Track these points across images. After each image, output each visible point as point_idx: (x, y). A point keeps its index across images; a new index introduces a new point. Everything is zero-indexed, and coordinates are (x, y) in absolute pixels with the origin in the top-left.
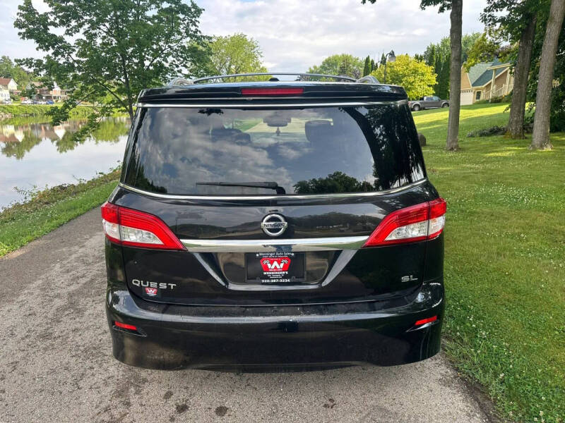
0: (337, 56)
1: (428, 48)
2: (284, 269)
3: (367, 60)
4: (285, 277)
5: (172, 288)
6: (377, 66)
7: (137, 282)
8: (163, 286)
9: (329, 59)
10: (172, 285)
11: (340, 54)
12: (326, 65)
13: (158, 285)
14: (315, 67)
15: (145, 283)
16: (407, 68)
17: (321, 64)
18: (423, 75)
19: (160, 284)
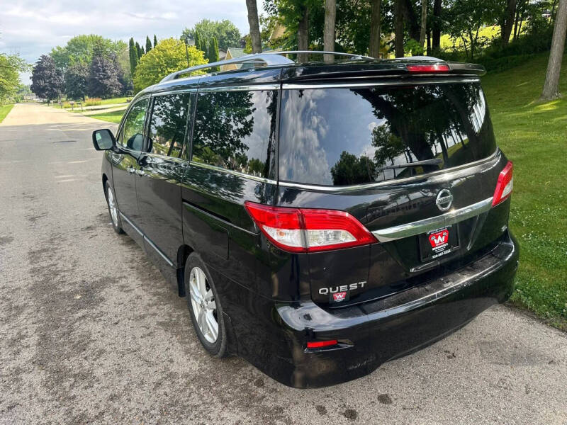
0: (84, 36)
1: (184, 33)
2: (445, 242)
3: (131, 42)
4: (447, 248)
5: (362, 286)
6: (143, 49)
7: (325, 291)
8: (354, 286)
9: (76, 40)
10: (363, 283)
11: (88, 34)
12: (73, 47)
13: (349, 288)
14: (59, 48)
15: (334, 289)
16: (179, 52)
17: (67, 45)
18: (195, 59)
19: (351, 286)
